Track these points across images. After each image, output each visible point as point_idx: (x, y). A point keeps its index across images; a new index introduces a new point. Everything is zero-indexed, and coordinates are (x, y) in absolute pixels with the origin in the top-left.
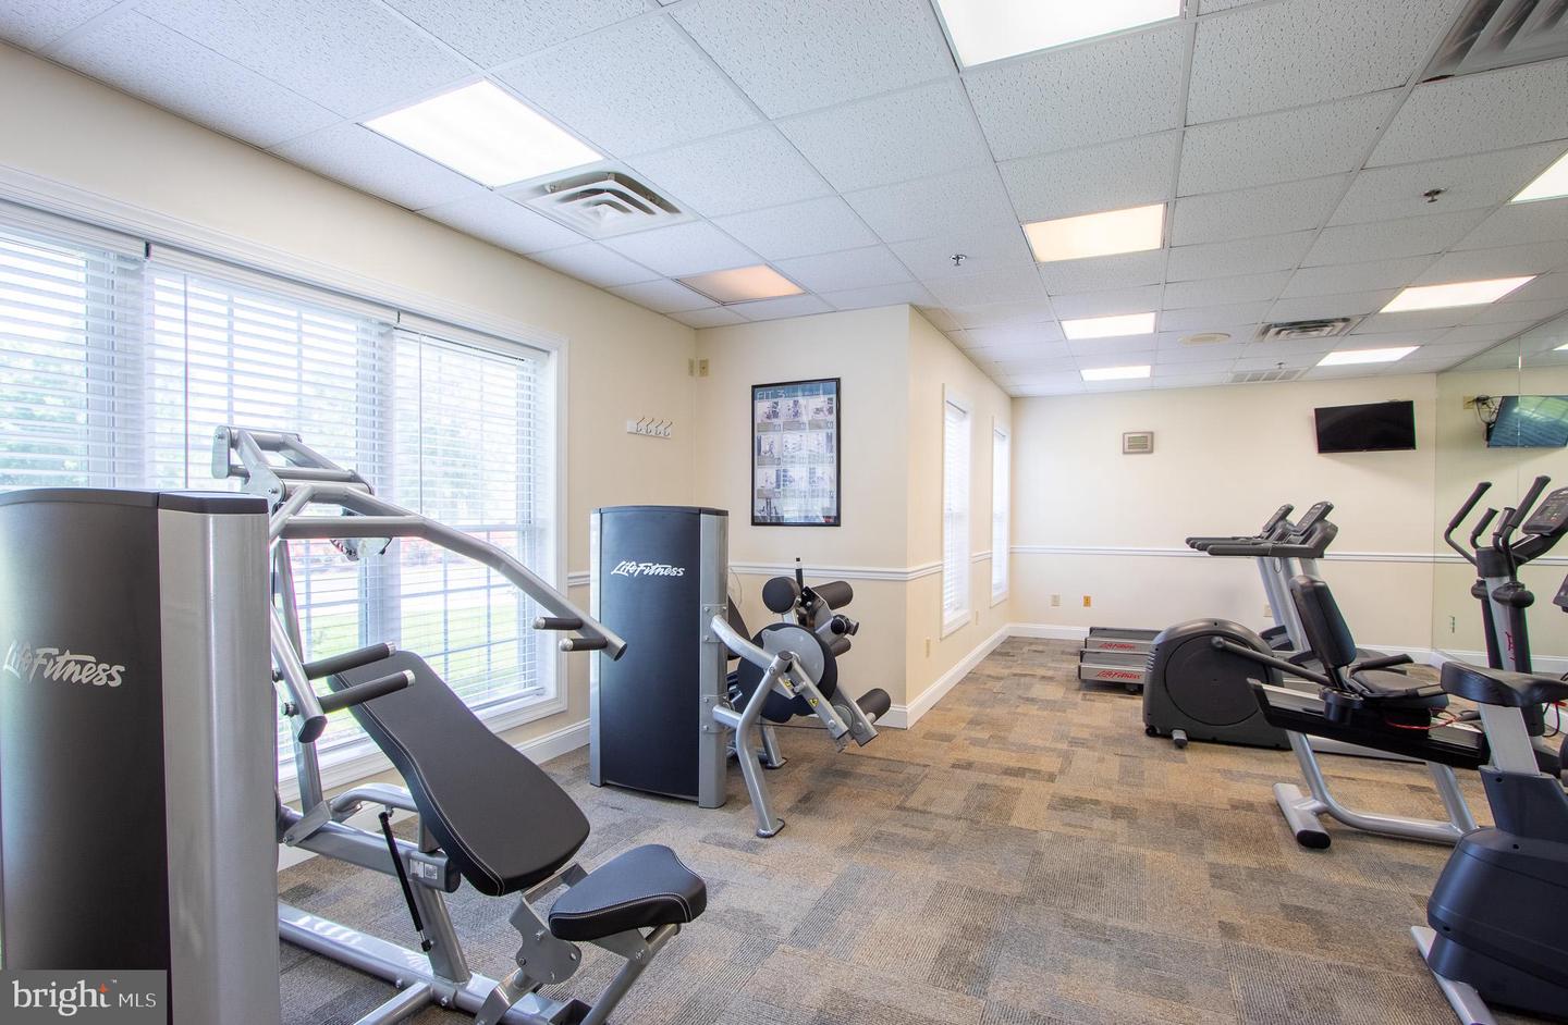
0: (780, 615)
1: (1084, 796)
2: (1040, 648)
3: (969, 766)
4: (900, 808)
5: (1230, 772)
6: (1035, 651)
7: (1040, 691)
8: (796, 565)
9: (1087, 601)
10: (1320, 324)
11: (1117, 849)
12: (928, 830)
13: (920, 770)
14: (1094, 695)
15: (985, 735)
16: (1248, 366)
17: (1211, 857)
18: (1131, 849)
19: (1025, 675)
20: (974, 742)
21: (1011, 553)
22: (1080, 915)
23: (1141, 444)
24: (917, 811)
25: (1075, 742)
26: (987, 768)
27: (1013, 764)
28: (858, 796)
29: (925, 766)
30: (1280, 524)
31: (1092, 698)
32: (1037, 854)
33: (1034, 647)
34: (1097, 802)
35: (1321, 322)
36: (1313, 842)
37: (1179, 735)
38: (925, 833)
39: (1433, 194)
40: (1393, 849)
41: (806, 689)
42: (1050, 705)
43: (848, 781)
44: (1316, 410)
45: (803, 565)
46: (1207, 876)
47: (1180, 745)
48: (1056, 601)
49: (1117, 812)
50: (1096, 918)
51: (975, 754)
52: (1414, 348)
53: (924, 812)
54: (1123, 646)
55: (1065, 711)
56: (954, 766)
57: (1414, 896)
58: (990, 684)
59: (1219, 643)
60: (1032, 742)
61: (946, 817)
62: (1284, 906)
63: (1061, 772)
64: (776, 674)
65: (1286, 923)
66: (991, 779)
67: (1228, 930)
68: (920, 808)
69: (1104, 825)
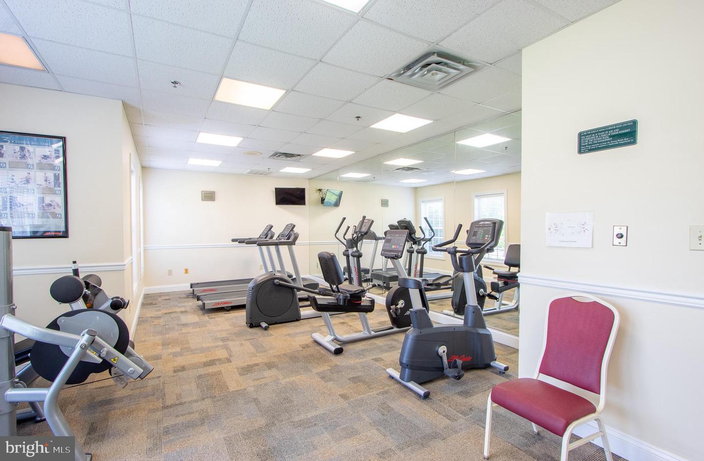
0: (68, 305)
1: (249, 363)
2: (167, 298)
3: (183, 369)
4: (165, 407)
5: (290, 334)
6: (166, 300)
7: (184, 319)
8: (74, 267)
9: (186, 271)
10: (292, 155)
11: (283, 382)
12: (192, 413)
13: (157, 381)
14: (213, 315)
15: (178, 349)
16: (257, 168)
17: (315, 371)
18: (288, 380)
19: (172, 313)
20: (175, 355)
21: (144, 249)
22: (296, 419)
23: (209, 196)
24: (176, 405)
25: (224, 340)
26: (195, 366)
27: (204, 360)
28: (130, 412)
29: (159, 377)
30: (270, 232)
31: (213, 317)
32: (255, 400)
33: (164, 298)
34: (257, 365)
35: (293, 154)
36: (338, 352)
37: (264, 325)
38: (192, 415)
39: (358, 117)
40: (354, 346)
41: (108, 353)
42: (195, 325)
43: (115, 405)
44: (275, 188)
45: (78, 265)
46: (320, 379)
47: (266, 329)
48: (170, 273)
49: (270, 366)
50: (303, 417)
51: (180, 361)
52: (310, 170)
53: (181, 404)
54: (212, 290)
55: (206, 326)
56: (175, 371)
57: (373, 359)
58: (156, 322)
59: (278, 282)
60: (204, 345)
61: (196, 401)
62: (349, 379)
63: (230, 356)
64: (84, 348)
65: (355, 385)
66: (202, 371)
67: (344, 397)
68: (177, 402)
69: (268, 373)
